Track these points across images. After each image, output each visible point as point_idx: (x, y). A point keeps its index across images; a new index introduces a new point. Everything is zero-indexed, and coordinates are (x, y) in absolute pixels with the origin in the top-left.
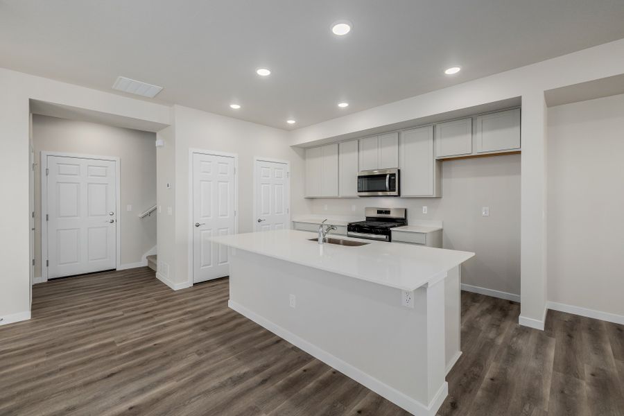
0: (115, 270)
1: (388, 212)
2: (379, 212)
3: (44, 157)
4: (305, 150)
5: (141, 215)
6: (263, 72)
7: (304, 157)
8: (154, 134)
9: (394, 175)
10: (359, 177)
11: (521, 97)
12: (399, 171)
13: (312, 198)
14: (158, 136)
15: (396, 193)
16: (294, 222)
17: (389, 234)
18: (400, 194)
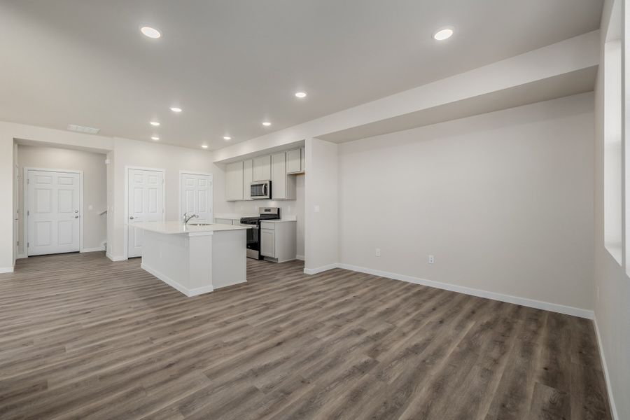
0: (78, 252)
1: (269, 210)
2: (266, 210)
3: (26, 171)
4: (226, 165)
5: (99, 213)
6: (155, 124)
7: (225, 170)
8: (106, 155)
9: (266, 185)
10: (252, 186)
11: (304, 141)
12: (271, 182)
13: (234, 201)
14: (108, 157)
15: (268, 197)
16: (216, 219)
17: (259, 224)
18: (271, 198)
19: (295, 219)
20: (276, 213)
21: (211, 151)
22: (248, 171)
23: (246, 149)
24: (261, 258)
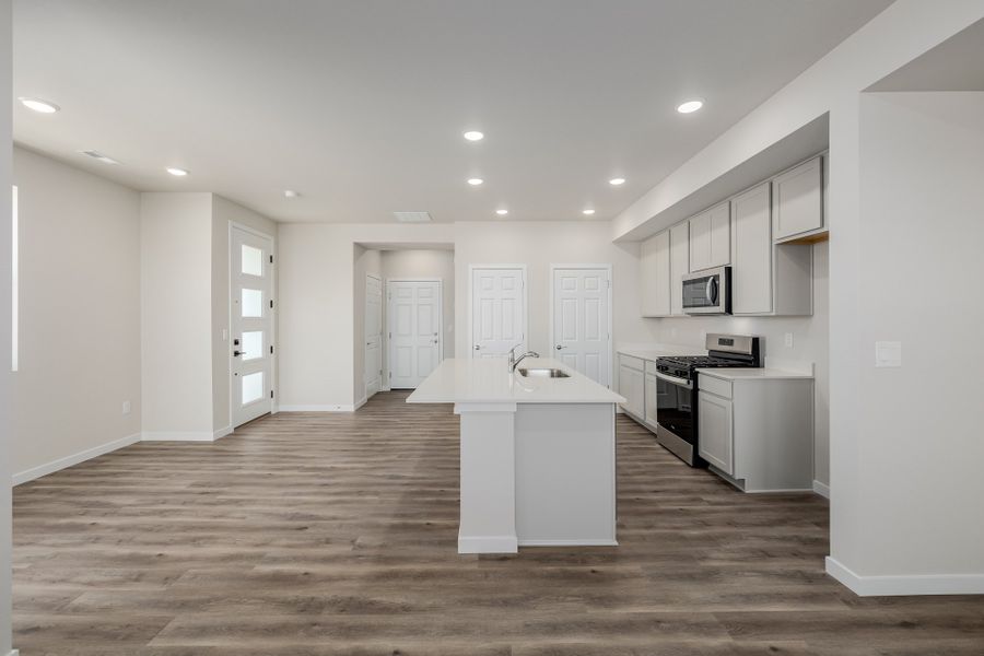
1: (730, 342)
2: (722, 342)
3: (387, 284)
4: (639, 242)
6: (475, 182)
7: (639, 255)
9: (716, 278)
10: (685, 283)
12: (729, 271)
15: (722, 308)
16: (619, 353)
17: (694, 377)
18: (729, 310)
19: (808, 373)
20: (749, 350)
21: (606, 219)
22: (680, 250)
23: (666, 197)
24: (700, 464)
